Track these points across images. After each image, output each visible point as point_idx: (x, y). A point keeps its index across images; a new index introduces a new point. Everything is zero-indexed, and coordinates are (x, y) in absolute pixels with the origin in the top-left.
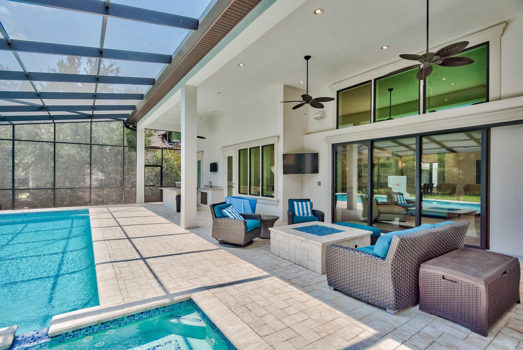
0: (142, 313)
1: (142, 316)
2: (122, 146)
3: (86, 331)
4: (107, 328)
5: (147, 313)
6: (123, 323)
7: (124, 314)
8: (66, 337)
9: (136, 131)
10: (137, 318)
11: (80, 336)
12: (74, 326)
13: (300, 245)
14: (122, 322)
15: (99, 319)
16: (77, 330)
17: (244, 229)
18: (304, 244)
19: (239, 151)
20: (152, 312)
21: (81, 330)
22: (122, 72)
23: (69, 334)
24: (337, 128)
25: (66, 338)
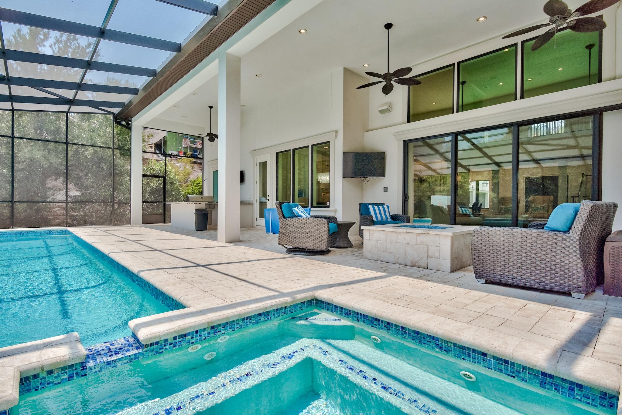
0: (260, 315)
1: (260, 318)
2: (111, 148)
3: (191, 338)
4: (218, 334)
5: (265, 315)
6: (238, 328)
7: (240, 314)
8: (165, 346)
9: (130, 129)
10: (254, 321)
11: (184, 344)
12: (176, 329)
13: (415, 241)
14: (236, 327)
15: (209, 320)
16: (180, 336)
17: (326, 230)
18: (421, 239)
19: (278, 154)
20: (272, 314)
21: (185, 335)
22: (103, 56)
23: (169, 341)
24: (408, 122)
25: (165, 348)
